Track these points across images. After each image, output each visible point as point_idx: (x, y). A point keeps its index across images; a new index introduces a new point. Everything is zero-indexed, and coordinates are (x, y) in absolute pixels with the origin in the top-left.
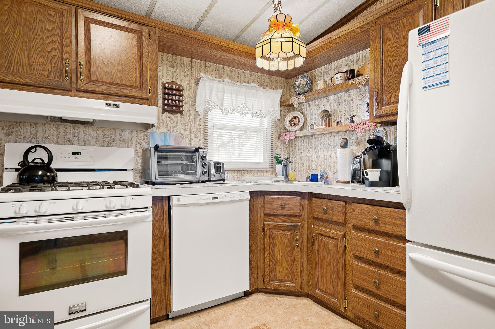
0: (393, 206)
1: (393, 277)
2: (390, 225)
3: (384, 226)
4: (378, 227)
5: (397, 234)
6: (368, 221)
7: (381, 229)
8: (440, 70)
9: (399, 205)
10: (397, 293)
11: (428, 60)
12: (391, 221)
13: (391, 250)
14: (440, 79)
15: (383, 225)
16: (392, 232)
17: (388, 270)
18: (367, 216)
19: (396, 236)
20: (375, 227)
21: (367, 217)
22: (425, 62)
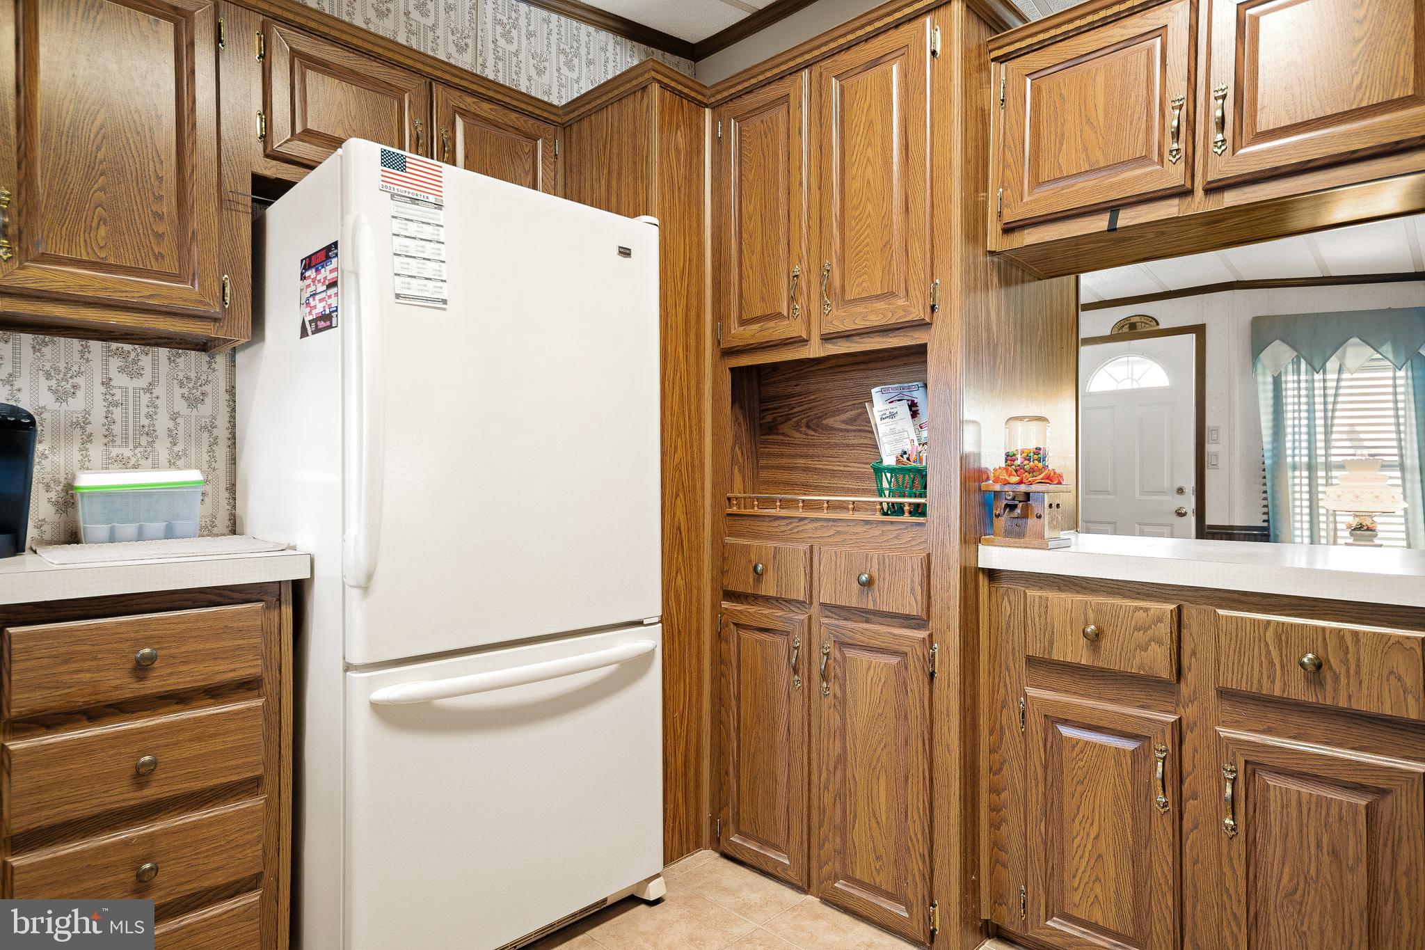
0: (194, 602)
1: (203, 819)
2: (195, 662)
3: (172, 674)
4: (148, 683)
5: (221, 682)
6: (97, 676)
7: (162, 686)
8: (430, 269)
9: (216, 594)
10: (217, 858)
11: (405, 237)
12: (201, 647)
13: (199, 739)
14: (430, 290)
15: (169, 670)
16: (203, 680)
17: (175, 810)
18: (95, 659)
19: (205, 691)
20: (136, 686)
21: (94, 663)
22: (398, 235)
